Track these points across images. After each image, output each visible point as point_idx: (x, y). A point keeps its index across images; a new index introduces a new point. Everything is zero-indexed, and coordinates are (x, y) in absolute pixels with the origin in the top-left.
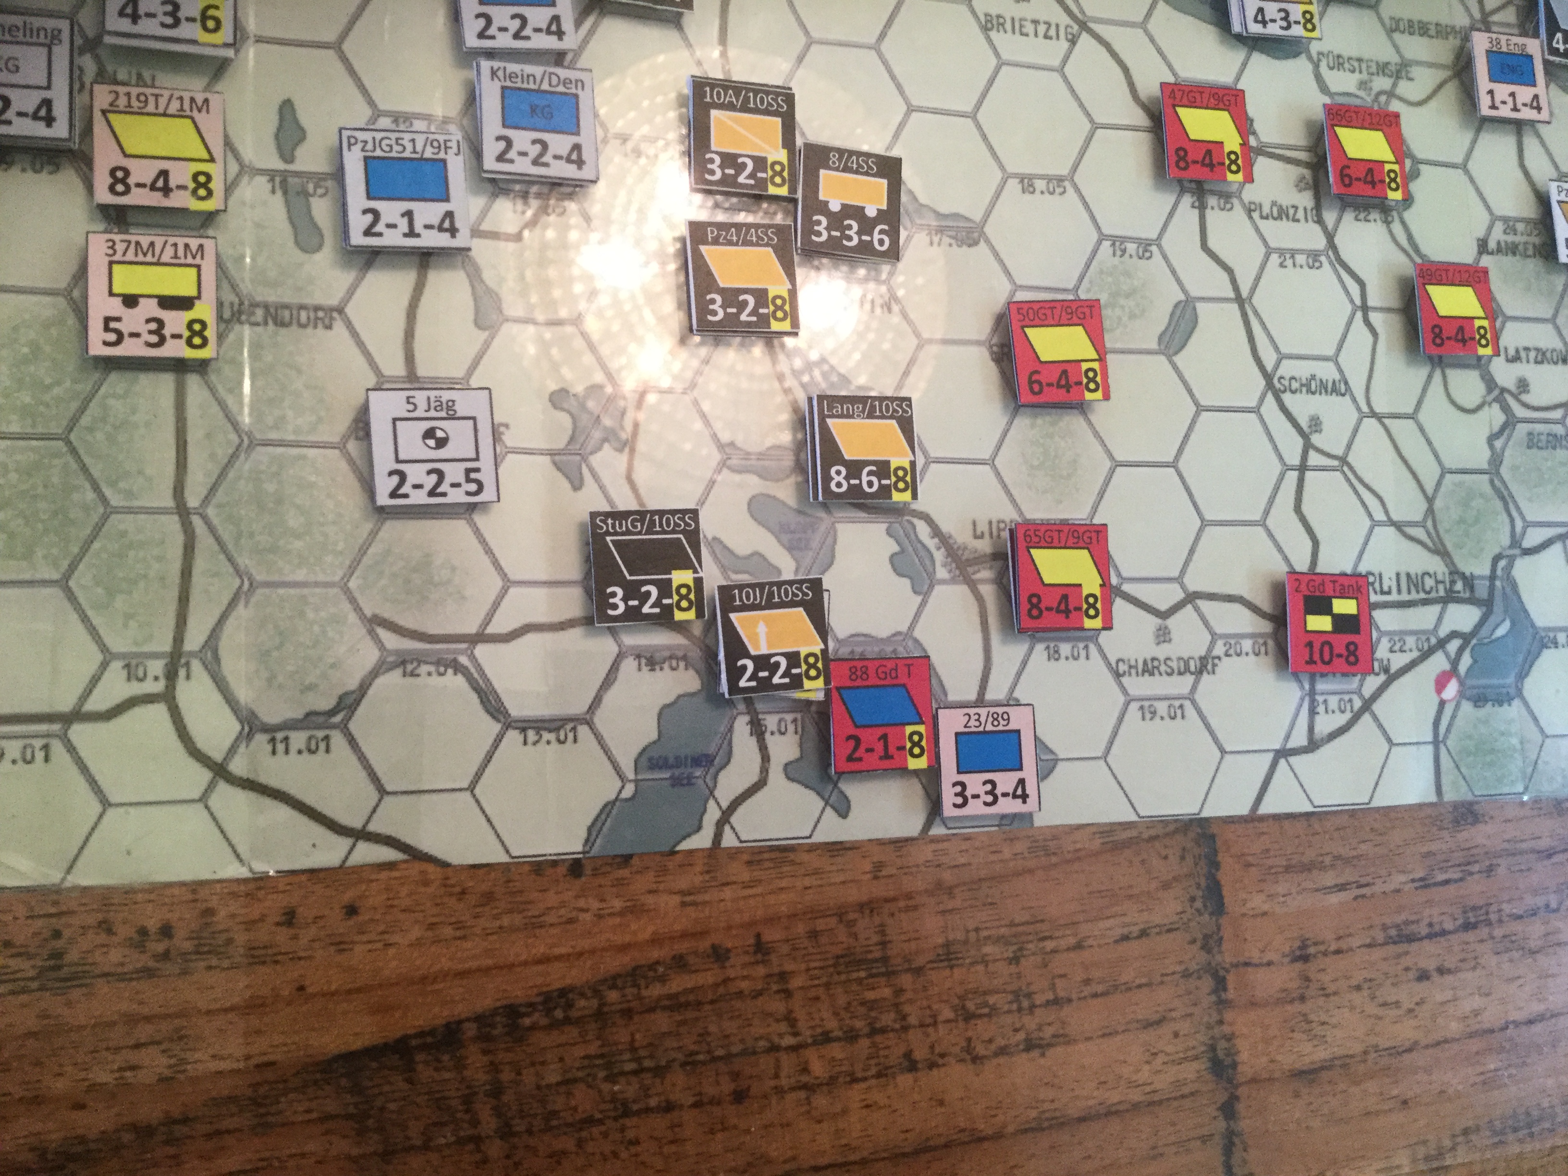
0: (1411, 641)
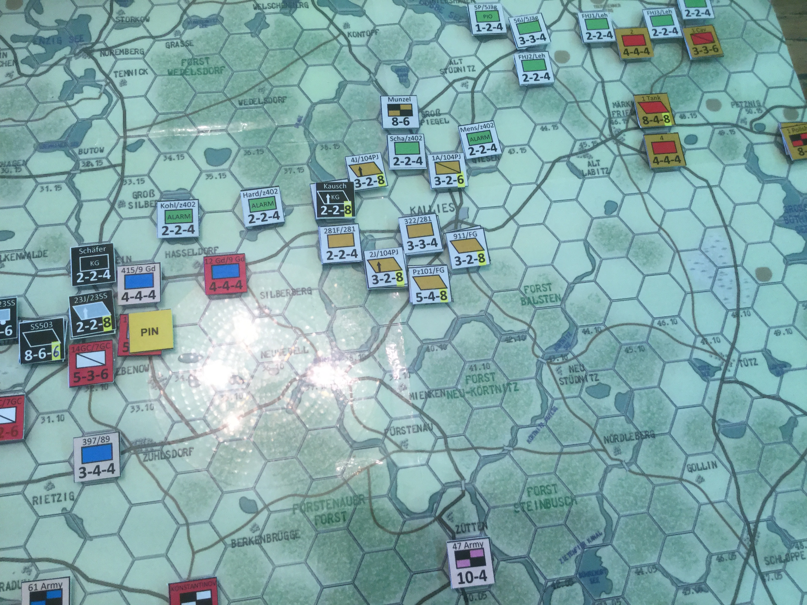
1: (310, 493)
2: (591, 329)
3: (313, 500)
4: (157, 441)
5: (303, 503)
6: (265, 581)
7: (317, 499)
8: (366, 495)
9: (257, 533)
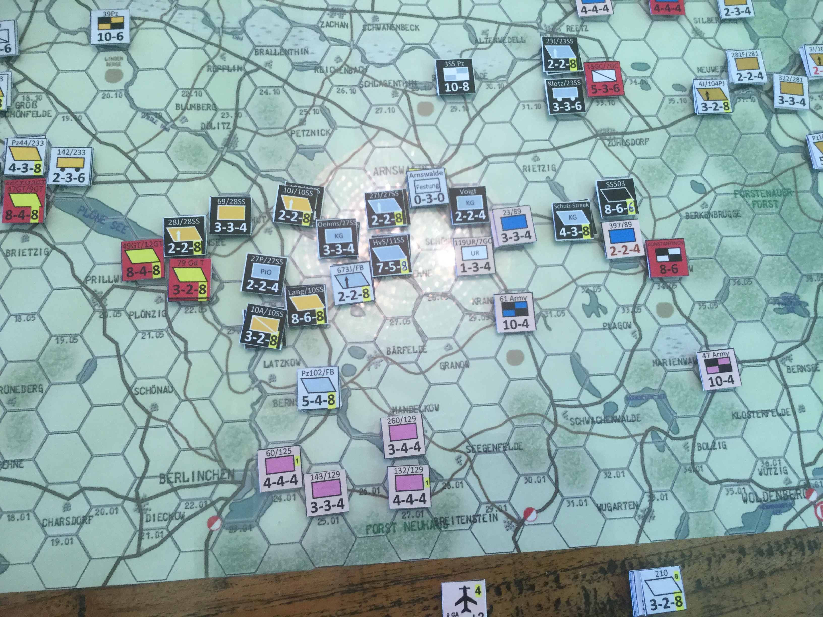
0: (197, 503)
1: (747, 183)
3: (750, 189)
4: (619, 131)
5: (742, 190)
6: (716, 246)
7: (753, 188)
8: (793, 189)
9: (706, 210)
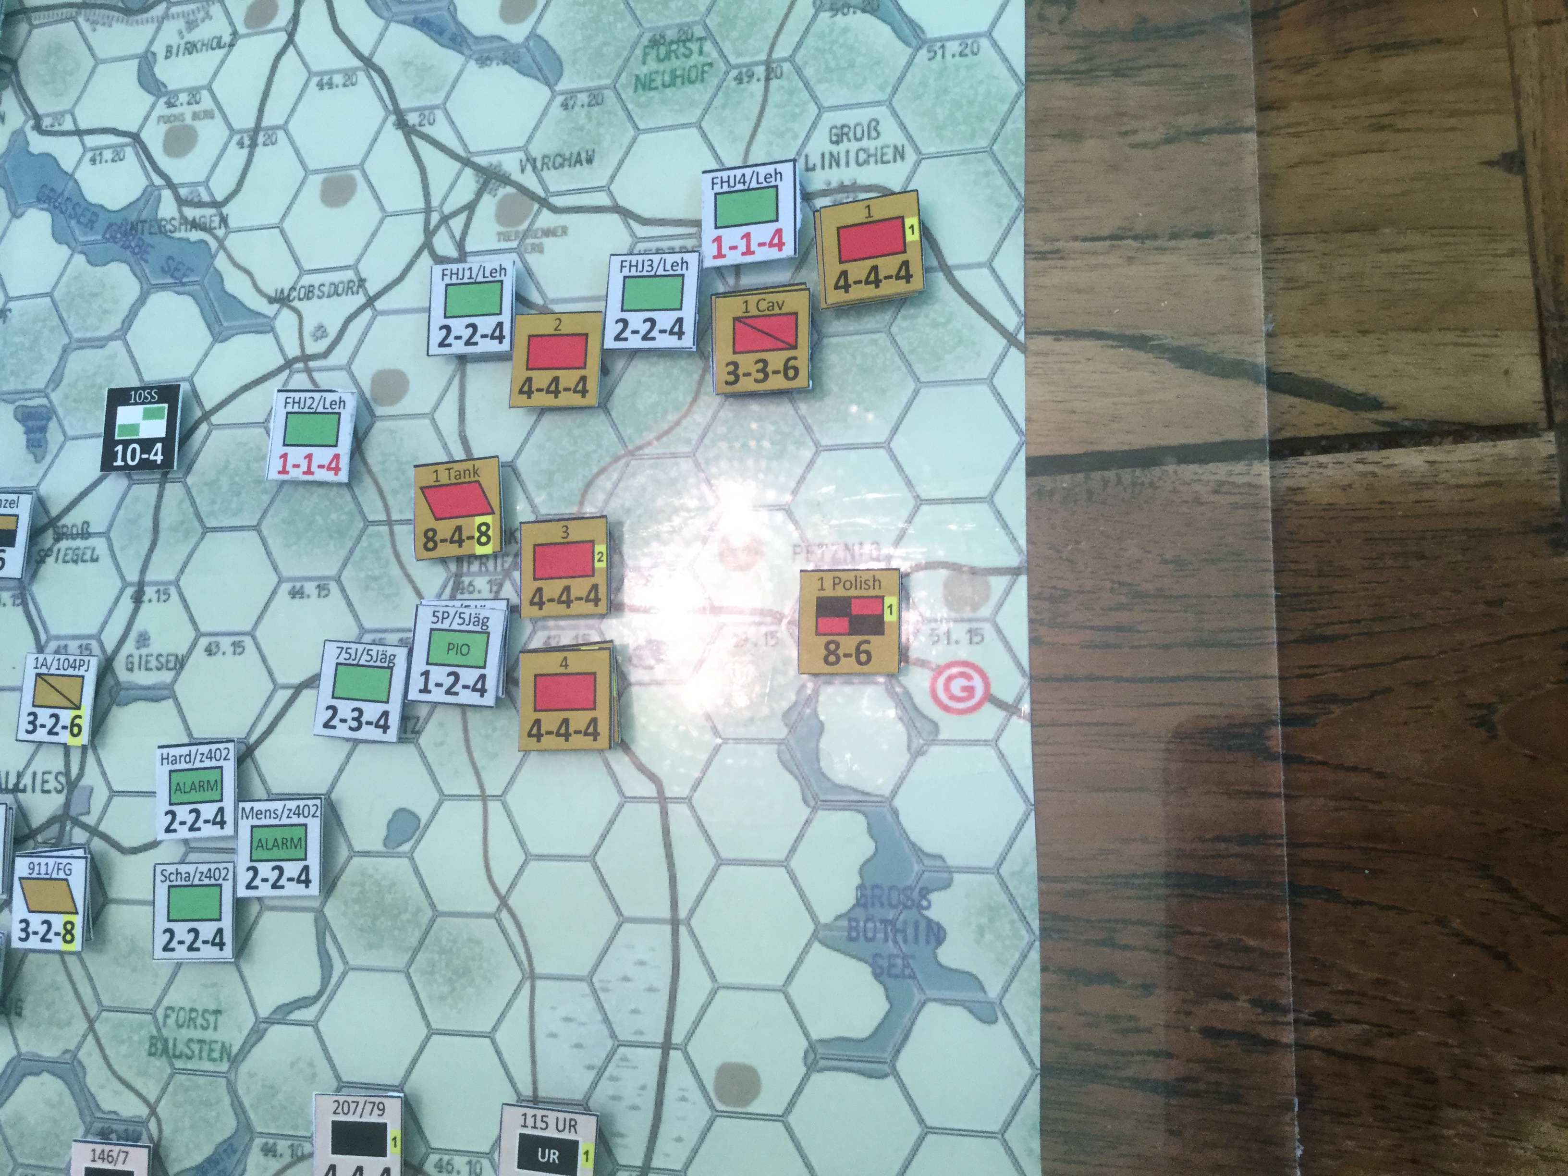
2: (283, 1146)
